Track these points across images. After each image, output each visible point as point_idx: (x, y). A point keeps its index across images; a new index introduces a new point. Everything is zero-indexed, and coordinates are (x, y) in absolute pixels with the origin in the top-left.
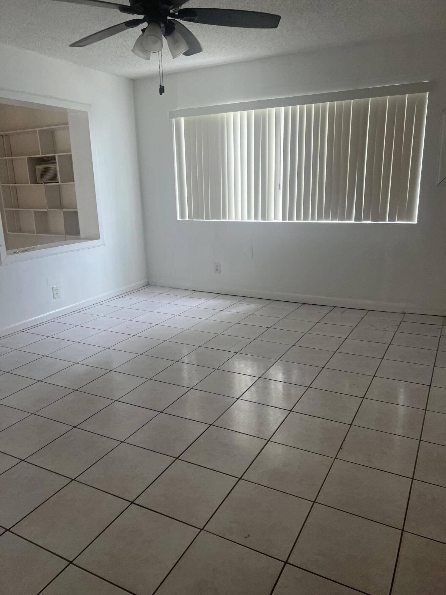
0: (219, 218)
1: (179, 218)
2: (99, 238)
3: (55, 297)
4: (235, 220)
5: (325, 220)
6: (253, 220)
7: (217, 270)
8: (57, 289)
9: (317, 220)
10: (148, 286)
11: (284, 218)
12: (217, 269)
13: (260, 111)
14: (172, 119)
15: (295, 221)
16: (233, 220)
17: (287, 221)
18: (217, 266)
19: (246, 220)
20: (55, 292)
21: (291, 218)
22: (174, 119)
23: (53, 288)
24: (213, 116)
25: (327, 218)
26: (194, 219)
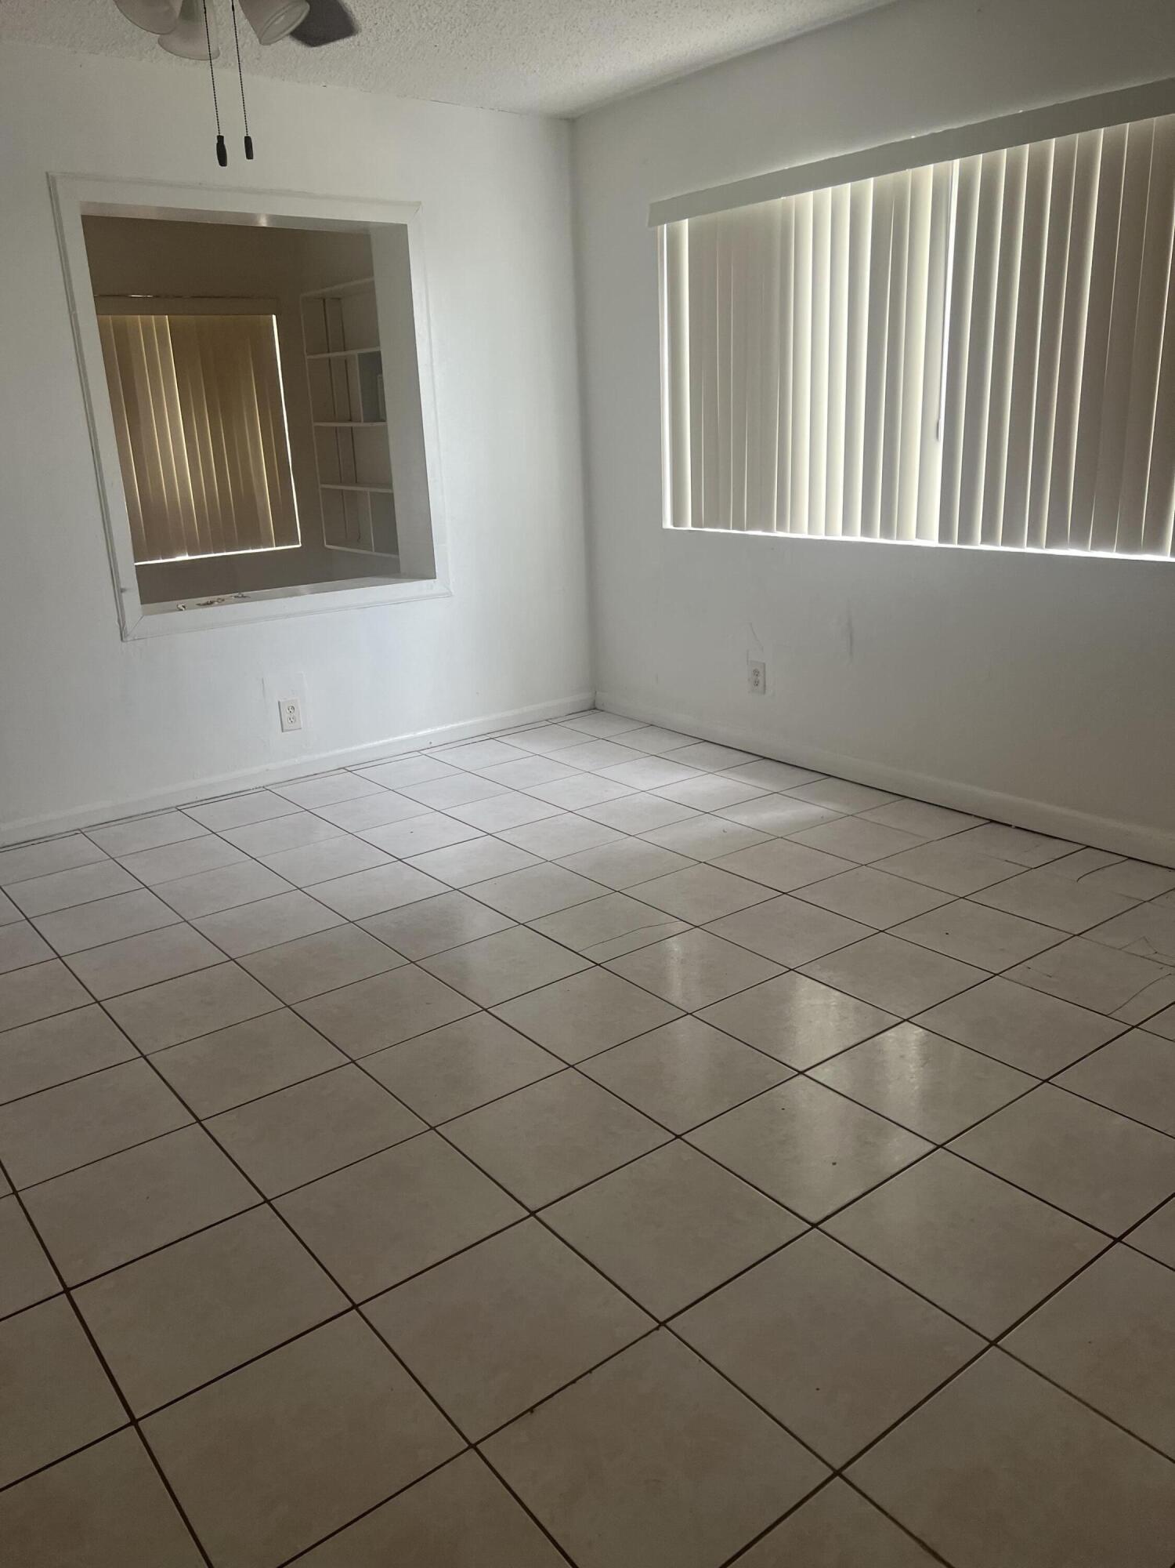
0: (768, 528)
1: (668, 524)
2: (432, 576)
3: (285, 728)
4: (809, 533)
5: (1072, 547)
6: (858, 538)
7: (757, 683)
8: (293, 708)
9: (1048, 546)
10: (594, 711)
11: (945, 534)
12: (758, 680)
13: (889, 178)
14: (659, 227)
15: (979, 546)
16: (804, 535)
17: (956, 546)
18: (756, 673)
19: (838, 536)
20: (288, 715)
21: (966, 535)
22: (665, 225)
23: (279, 703)
24: (760, 206)
25: (1080, 539)
26: (705, 527)
